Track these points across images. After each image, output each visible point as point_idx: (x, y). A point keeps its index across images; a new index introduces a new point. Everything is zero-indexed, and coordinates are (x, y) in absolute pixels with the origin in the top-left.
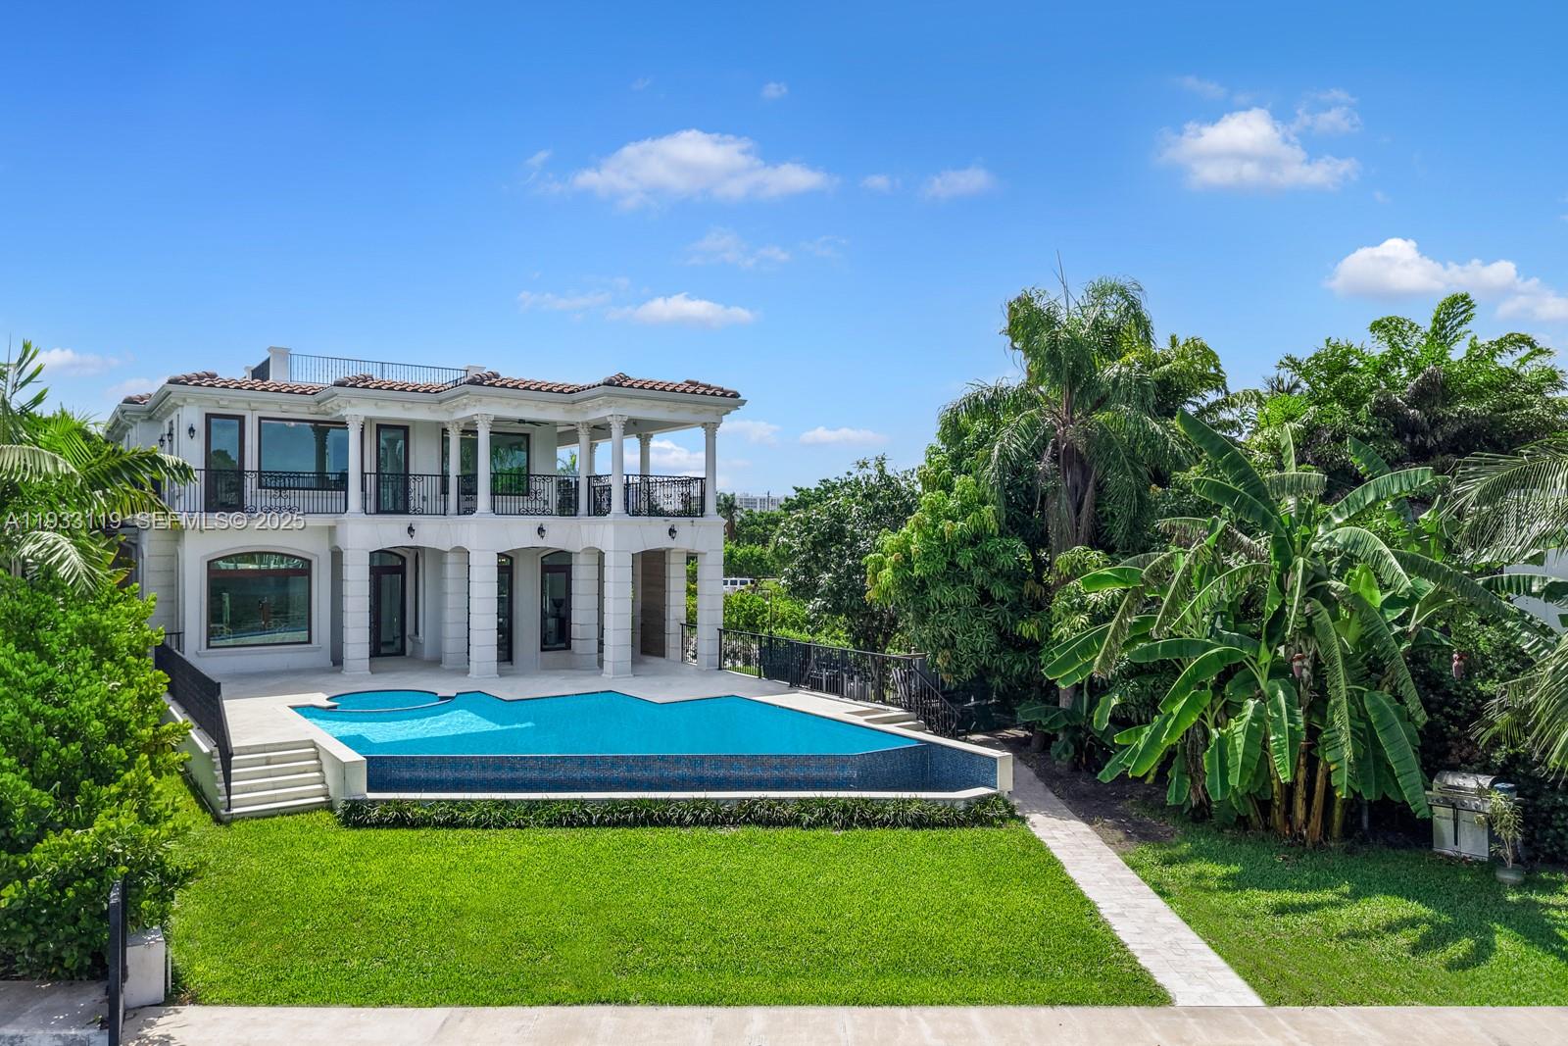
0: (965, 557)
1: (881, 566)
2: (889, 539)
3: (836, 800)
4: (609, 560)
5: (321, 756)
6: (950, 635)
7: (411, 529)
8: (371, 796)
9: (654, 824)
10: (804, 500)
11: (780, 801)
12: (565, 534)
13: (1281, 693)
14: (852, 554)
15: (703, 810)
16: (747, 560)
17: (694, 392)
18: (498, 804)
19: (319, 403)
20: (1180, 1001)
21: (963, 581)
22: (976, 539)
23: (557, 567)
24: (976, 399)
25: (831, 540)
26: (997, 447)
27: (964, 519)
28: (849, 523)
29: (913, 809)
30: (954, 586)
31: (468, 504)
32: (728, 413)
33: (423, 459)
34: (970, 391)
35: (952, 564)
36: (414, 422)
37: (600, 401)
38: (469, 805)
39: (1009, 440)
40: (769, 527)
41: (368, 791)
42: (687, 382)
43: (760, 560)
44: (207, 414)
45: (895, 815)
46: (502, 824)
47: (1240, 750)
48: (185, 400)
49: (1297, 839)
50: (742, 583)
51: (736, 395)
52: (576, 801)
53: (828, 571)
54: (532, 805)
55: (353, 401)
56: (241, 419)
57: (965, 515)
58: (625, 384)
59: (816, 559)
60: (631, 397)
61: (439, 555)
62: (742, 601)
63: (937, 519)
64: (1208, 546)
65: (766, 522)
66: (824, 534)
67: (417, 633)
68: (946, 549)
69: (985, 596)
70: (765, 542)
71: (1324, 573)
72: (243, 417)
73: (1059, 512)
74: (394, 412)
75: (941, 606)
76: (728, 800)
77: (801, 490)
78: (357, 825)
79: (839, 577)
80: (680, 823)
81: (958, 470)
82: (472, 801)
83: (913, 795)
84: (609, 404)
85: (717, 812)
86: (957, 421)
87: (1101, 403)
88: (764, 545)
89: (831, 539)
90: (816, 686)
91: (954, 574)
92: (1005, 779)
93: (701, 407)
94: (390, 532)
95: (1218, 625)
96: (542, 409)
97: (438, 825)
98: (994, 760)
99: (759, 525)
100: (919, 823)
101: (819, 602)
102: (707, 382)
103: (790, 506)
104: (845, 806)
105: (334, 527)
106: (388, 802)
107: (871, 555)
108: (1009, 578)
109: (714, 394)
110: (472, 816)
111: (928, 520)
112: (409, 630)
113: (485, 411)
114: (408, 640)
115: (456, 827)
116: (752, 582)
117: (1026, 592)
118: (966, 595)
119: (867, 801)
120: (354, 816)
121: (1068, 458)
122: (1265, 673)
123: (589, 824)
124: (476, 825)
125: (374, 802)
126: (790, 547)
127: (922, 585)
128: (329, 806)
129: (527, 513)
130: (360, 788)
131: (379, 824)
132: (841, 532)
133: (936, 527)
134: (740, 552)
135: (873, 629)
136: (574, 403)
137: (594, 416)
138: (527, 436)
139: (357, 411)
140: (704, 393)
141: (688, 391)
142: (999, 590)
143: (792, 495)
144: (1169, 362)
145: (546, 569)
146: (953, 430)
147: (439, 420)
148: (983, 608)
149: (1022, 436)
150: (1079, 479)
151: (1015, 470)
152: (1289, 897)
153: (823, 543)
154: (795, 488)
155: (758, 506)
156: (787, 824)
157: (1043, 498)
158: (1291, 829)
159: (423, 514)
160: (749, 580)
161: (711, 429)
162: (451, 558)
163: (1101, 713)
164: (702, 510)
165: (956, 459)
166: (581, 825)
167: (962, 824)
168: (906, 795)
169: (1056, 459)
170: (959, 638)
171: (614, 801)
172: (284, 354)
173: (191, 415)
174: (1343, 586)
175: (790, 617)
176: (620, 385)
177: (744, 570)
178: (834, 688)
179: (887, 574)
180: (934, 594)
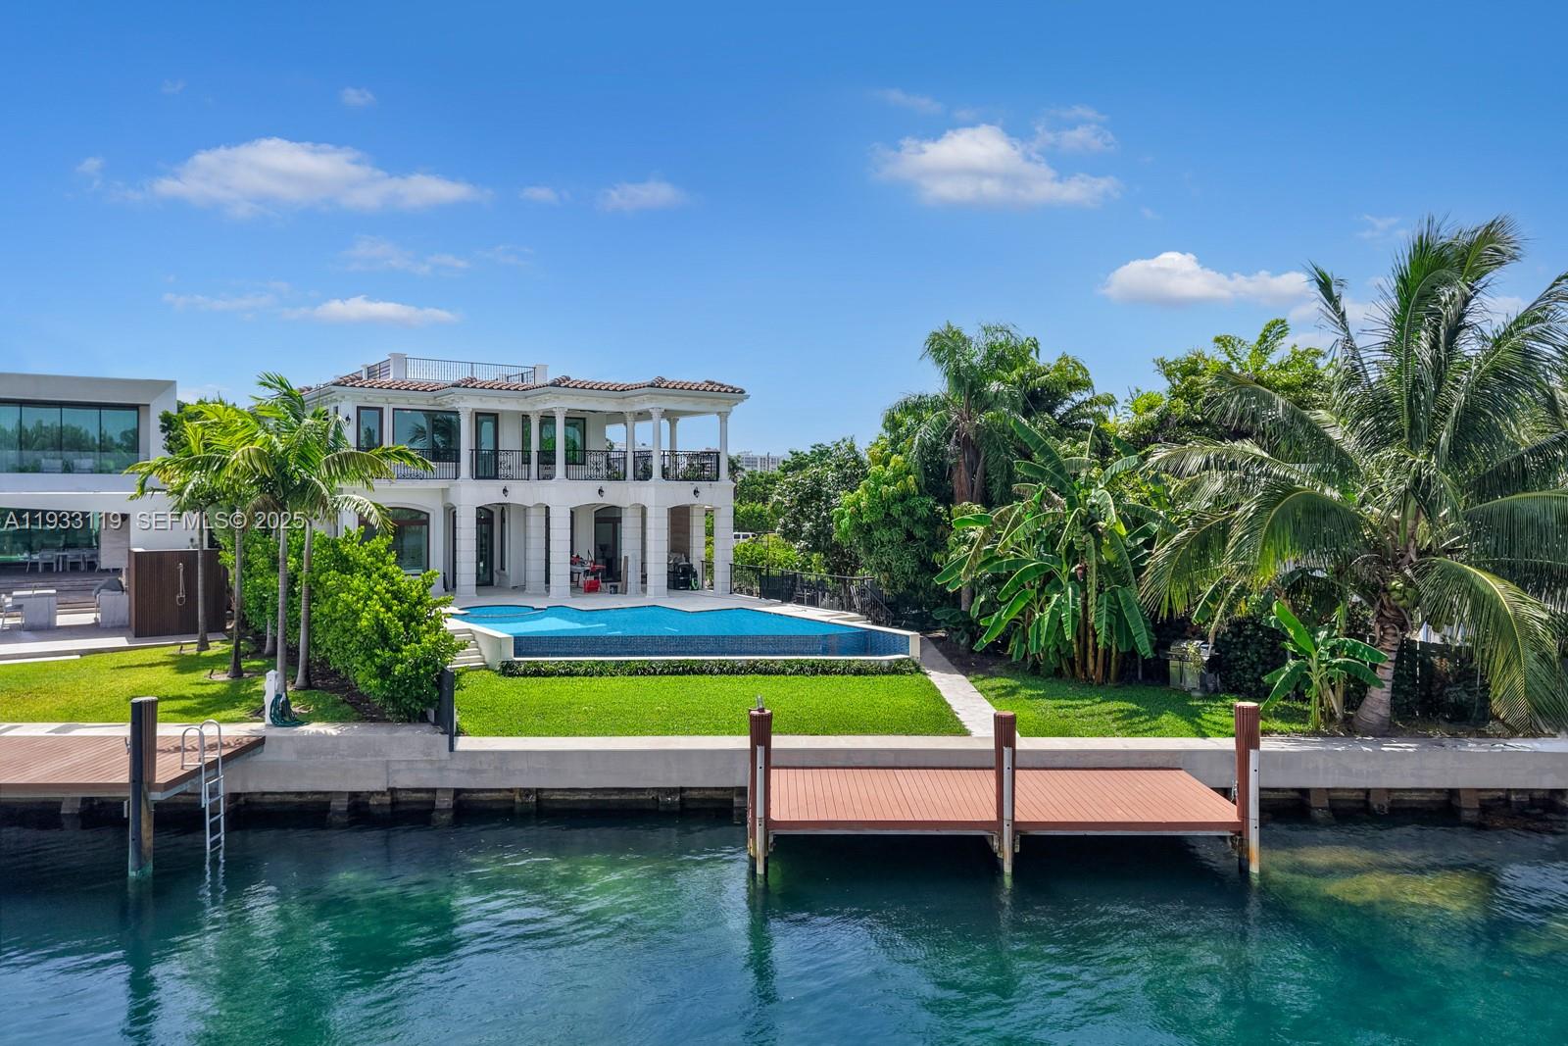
0: (896, 510)
1: (842, 515)
2: (846, 498)
3: (807, 660)
4: (650, 513)
5: (477, 638)
6: (889, 563)
7: (505, 491)
8: (517, 659)
9: (695, 673)
10: (798, 464)
11: (773, 661)
12: (618, 494)
13: (1070, 589)
14: (827, 508)
15: (725, 666)
16: (749, 516)
17: (712, 390)
18: (597, 663)
19: (435, 398)
20: (974, 734)
21: (895, 526)
22: (904, 497)
23: (608, 520)
24: (906, 403)
25: (812, 498)
26: (917, 437)
27: (895, 485)
28: (825, 486)
29: (855, 665)
30: (890, 529)
31: (547, 472)
32: (737, 404)
33: (510, 439)
34: (901, 398)
35: (888, 515)
36: (502, 411)
37: (644, 397)
38: (580, 664)
39: (925, 433)
40: (768, 486)
41: (515, 656)
42: (707, 382)
43: (760, 515)
44: (358, 407)
45: (844, 669)
46: (601, 674)
47: (1046, 624)
48: (343, 397)
49: (1089, 680)
50: (745, 537)
51: (742, 392)
52: (646, 661)
53: (810, 520)
54: (618, 664)
55: (465, 397)
56: (381, 410)
57: (896, 481)
58: (663, 386)
59: (801, 512)
60: (667, 395)
61: (524, 510)
62: (745, 549)
63: (877, 485)
64: (1034, 502)
65: (766, 482)
66: (806, 494)
67: (503, 569)
68: (884, 504)
69: (910, 536)
70: (765, 500)
71: (1097, 517)
72: (382, 408)
73: (960, 480)
74: (491, 405)
75: (882, 543)
76: (740, 661)
77: (797, 454)
78: (512, 675)
79: (818, 525)
80: (711, 672)
81: (895, 451)
82: (582, 661)
83: (855, 658)
84: (650, 400)
85: (733, 667)
86: (894, 418)
87: (988, 407)
88: (764, 503)
89: (813, 496)
90: (800, 601)
91: (889, 521)
92: (915, 649)
93: (716, 401)
94: (489, 493)
95: (1042, 551)
96: (601, 403)
97: (560, 675)
98: (908, 637)
99: (759, 485)
100: (858, 672)
101: (803, 543)
102: (721, 382)
103: (788, 468)
104: (813, 663)
105: (448, 489)
106: (529, 662)
107: (836, 509)
108: (926, 524)
109: (726, 391)
110: (582, 670)
111: (872, 485)
112: (497, 566)
113: (561, 405)
114: (495, 573)
115: (572, 675)
116: (753, 536)
117: (939, 533)
118: (897, 535)
119: (826, 661)
120: (508, 670)
121: (965, 443)
122: (1066, 578)
123: (655, 674)
124: (585, 675)
125: (519, 662)
126: (783, 503)
127: (868, 530)
128: (487, 667)
129: (590, 478)
130: (509, 654)
131: (525, 675)
132: (819, 492)
133: (877, 489)
134: (742, 509)
135: (842, 563)
136: (624, 398)
137: (638, 408)
138: (584, 419)
139: (466, 406)
140: (719, 391)
141: (708, 389)
142: (918, 532)
143: (789, 458)
144: (1048, 373)
145: (598, 520)
146: (892, 424)
147: (523, 410)
148: (910, 543)
149: (934, 429)
150: (972, 457)
151: (931, 450)
152: (1063, 702)
153: (805, 500)
154: (791, 452)
155: (759, 465)
156: (777, 673)
157: (950, 469)
158: (1086, 675)
159: (512, 479)
160: (750, 534)
161: (724, 416)
162: (533, 512)
163: (975, 607)
164: (718, 475)
165: (894, 443)
166: (650, 674)
167: (884, 673)
168: (851, 658)
169: (957, 443)
170: (894, 564)
171: (670, 661)
172: (402, 360)
173: (348, 408)
174: (1105, 524)
175: (785, 562)
176: (659, 387)
177: (746, 525)
178: (813, 602)
179: (845, 522)
180: (876, 534)
